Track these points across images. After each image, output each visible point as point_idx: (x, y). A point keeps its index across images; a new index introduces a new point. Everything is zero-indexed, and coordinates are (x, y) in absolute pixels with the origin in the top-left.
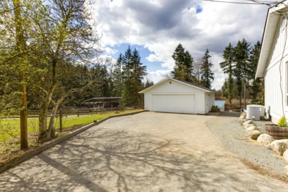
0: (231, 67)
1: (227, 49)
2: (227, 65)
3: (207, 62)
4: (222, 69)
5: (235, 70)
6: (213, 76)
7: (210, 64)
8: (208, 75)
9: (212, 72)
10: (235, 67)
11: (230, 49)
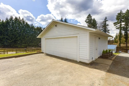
0: (121, 25)
1: (118, 14)
2: (118, 24)
3: (105, 24)
5: (123, 27)
6: (109, 31)
7: (107, 25)
8: (106, 31)
9: (108, 29)
10: (124, 26)
11: (121, 14)
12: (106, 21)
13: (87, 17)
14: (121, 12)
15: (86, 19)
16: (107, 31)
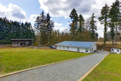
1: (103, 8)
2: (103, 18)
4: (100, 22)
6: (97, 28)
7: (95, 21)
8: (93, 28)
9: (96, 26)
10: (110, 22)
11: (106, 8)
12: (93, 18)
13: (71, 12)
14: (106, 6)
15: (71, 13)
16: (95, 28)
